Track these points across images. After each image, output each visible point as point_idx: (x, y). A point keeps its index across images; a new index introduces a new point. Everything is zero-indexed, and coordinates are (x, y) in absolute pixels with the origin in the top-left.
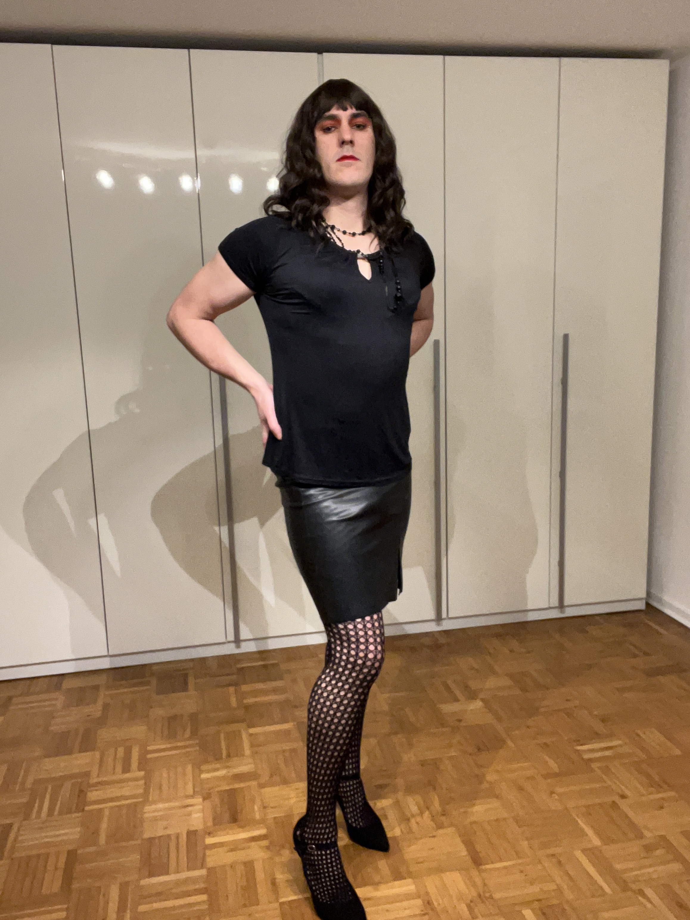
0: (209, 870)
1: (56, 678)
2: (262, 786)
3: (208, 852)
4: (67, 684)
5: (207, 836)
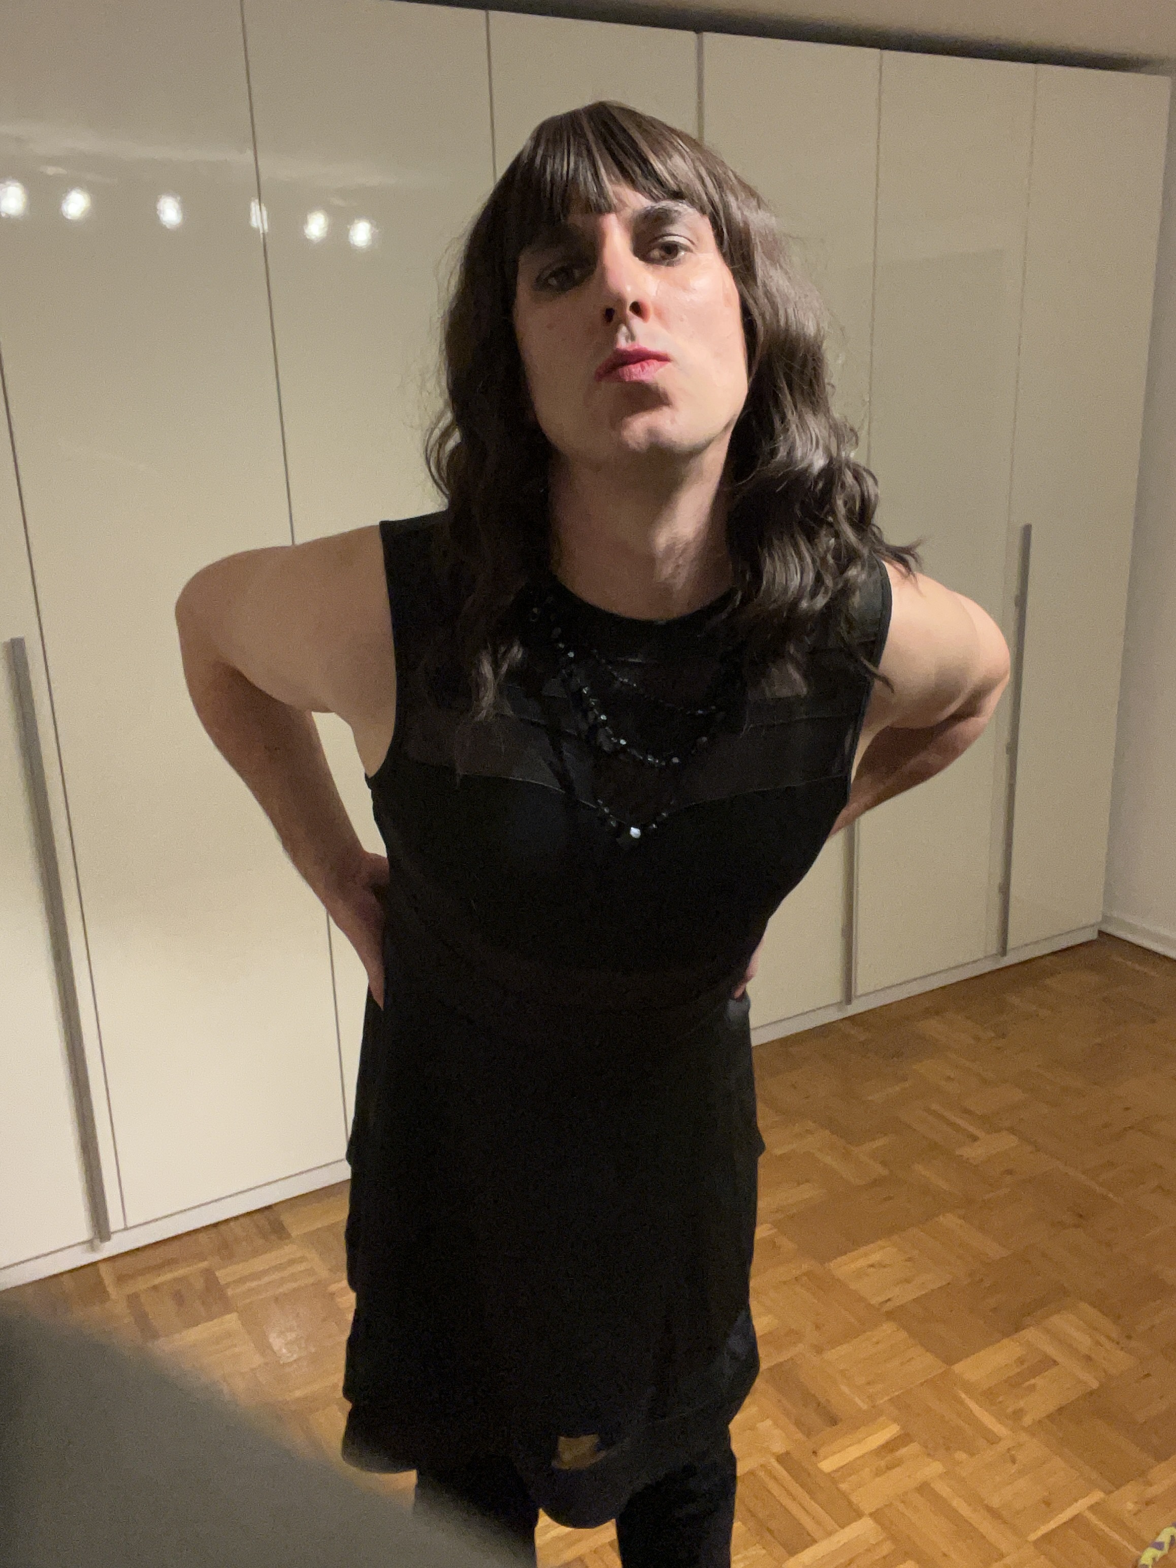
0: (871, 1515)
1: (260, 1219)
2: (819, 1350)
3: (843, 1486)
5: (813, 1458)
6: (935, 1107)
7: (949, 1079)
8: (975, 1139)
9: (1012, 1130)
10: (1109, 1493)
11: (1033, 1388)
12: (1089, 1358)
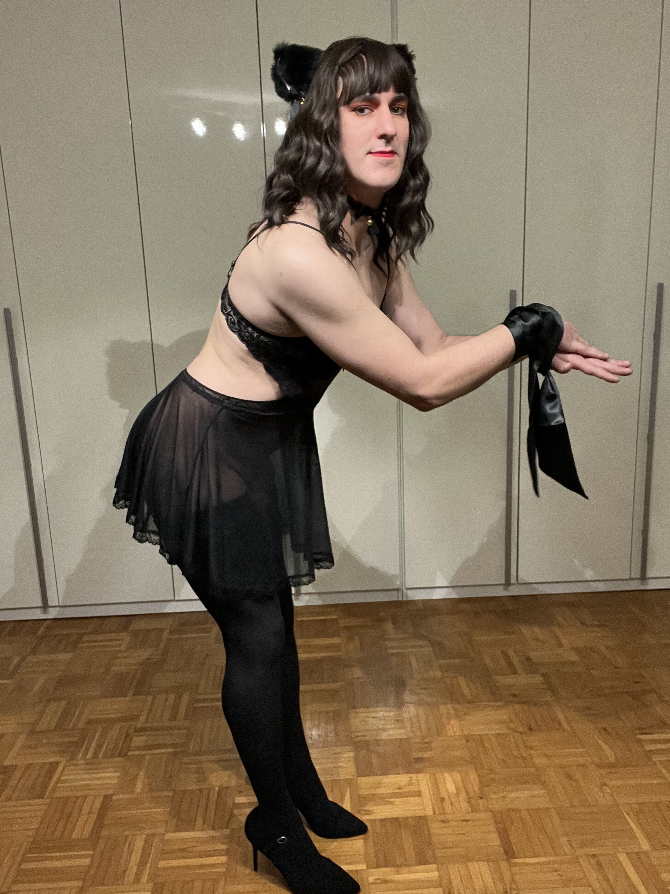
1: (126, 618)
4: (135, 626)
6: (511, 653)
7: (537, 640)
8: (515, 672)
9: (543, 675)
10: (368, 867)
11: (391, 803)
12: (443, 799)
